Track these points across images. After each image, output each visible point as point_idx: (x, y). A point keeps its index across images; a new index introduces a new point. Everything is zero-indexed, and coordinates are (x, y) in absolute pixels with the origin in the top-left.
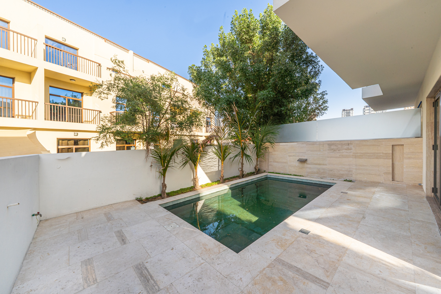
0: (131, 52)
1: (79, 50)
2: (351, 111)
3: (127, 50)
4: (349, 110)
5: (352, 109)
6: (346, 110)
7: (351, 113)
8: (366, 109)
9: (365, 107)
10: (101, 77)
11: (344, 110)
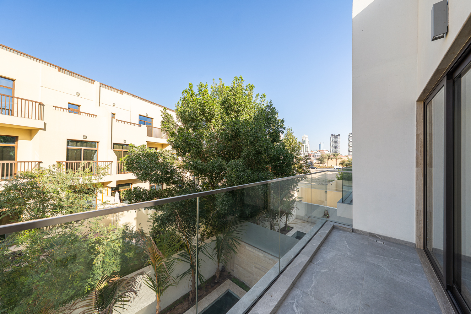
0: (97, 84)
1: (16, 81)
2: (338, 137)
3: (92, 81)
4: (336, 135)
5: (339, 135)
6: (334, 136)
7: (338, 138)
8: (350, 136)
9: (350, 133)
10: (43, 120)
11: (332, 135)
